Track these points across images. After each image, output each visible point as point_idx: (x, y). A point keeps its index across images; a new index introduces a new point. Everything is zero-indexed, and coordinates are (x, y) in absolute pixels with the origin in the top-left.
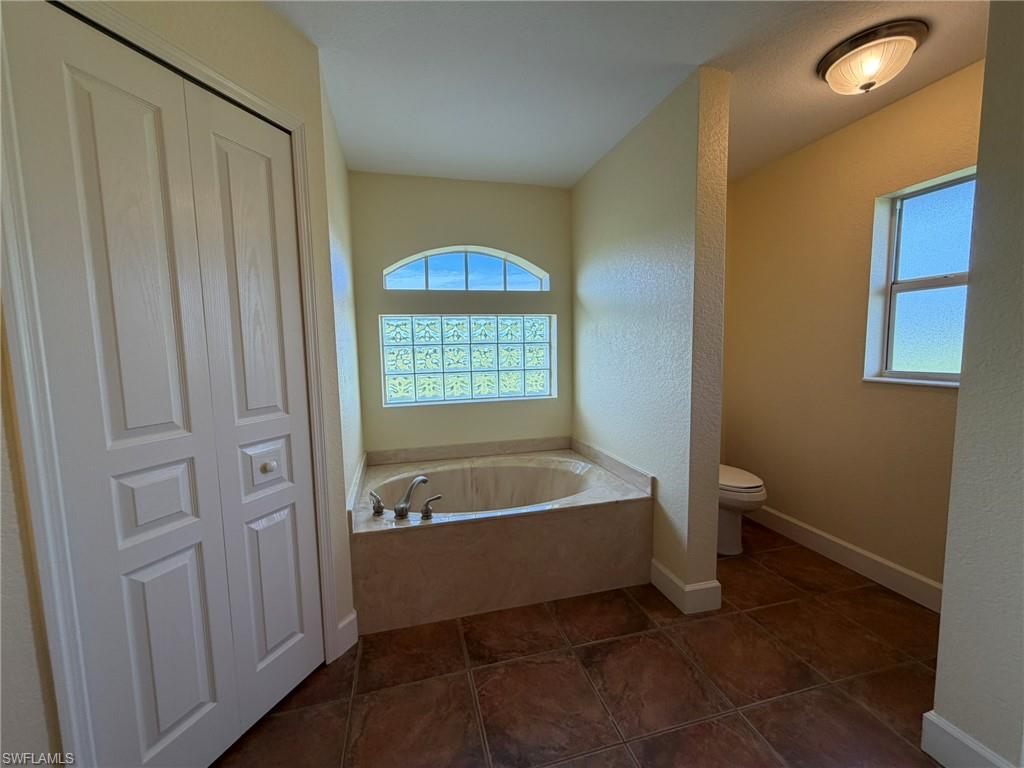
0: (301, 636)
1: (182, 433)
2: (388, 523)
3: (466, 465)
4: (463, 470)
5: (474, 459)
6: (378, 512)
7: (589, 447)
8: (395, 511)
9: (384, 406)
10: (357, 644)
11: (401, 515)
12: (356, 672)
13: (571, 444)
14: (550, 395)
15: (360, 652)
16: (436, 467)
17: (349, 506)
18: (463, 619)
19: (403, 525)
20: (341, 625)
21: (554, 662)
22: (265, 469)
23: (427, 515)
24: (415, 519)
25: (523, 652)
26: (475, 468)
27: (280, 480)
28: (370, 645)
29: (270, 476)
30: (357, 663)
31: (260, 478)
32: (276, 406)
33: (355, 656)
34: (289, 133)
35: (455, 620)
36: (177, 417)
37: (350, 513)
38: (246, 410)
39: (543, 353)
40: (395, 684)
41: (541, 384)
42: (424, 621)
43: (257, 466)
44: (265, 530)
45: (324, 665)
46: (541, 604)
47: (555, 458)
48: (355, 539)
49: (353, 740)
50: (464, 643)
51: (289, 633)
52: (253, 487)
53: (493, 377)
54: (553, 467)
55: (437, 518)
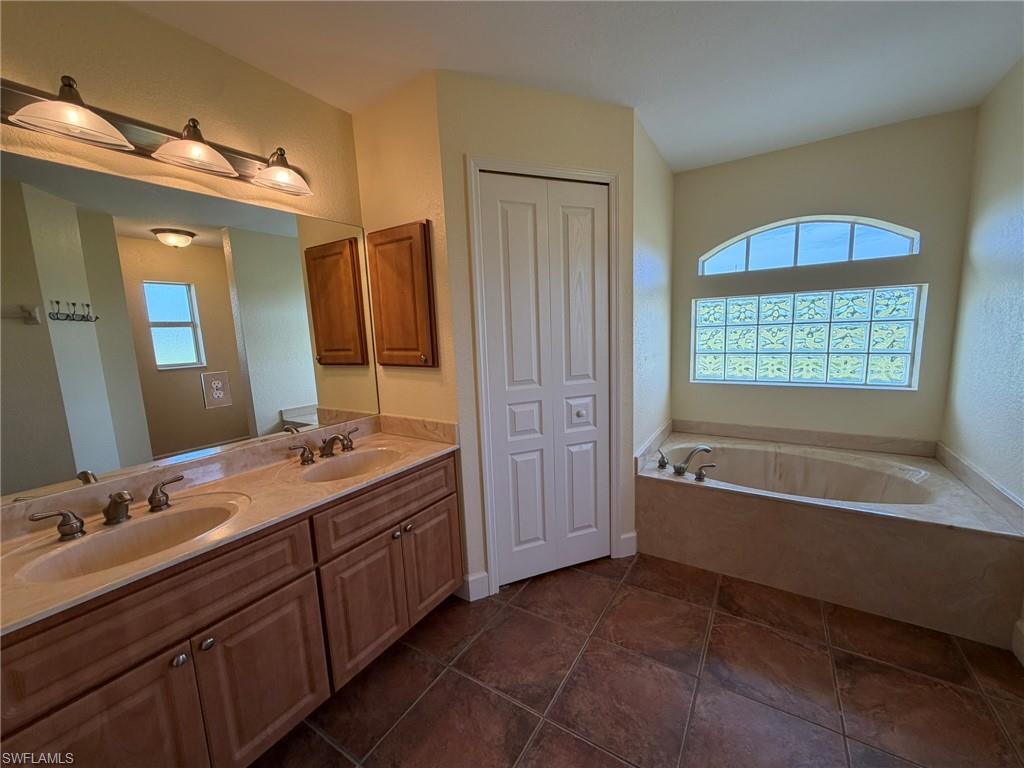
0: (594, 530)
1: (537, 386)
2: (668, 473)
3: (771, 448)
4: (766, 452)
5: (781, 444)
6: (662, 465)
7: (956, 460)
8: (675, 467)
9: (691, 381)
10: (633, 556)
11: (679, 472)
12: (628, 572)
13: (935, 452)
14: (910, 386)
15: (635, 561)
16: (736, 444)
17: (637, 453)
18: (724, 576)
19: (680, 480)
20: (623, 537)
21: (801, 645)
22: (578, 415)
23: (700, 478)
24: (690, 478)
25: (772, 624)
26: (780, 454)
27: (588, 423)
28: (642, 560)
29: (581, 420)
30: (630, 566)
31: (575, 420)
32: (588, 375)
33: (630, 562)
34: (607, 184)
35: (717, 575)
36: (535, 378)
37: (636, 459)
38: (570, 376)
39: (906, 331)
40: (651, 590)
41: (895, 372)
42: (688, 563)
43: (574, 412)
44: (577, 452)
45: (609, 557)
46: (815, 600)
47: (895, 463)
48: (639, 479)
49: (613, 604)
50: (717, 592)
51: (586, 524)
52: (571, 425)
53: (821, 360)
54: (888, 472)
55: (709, 483)
